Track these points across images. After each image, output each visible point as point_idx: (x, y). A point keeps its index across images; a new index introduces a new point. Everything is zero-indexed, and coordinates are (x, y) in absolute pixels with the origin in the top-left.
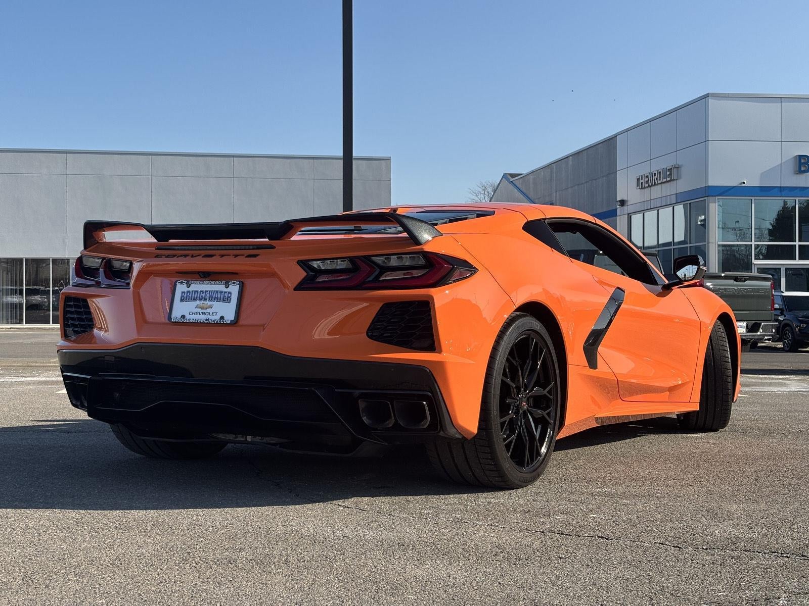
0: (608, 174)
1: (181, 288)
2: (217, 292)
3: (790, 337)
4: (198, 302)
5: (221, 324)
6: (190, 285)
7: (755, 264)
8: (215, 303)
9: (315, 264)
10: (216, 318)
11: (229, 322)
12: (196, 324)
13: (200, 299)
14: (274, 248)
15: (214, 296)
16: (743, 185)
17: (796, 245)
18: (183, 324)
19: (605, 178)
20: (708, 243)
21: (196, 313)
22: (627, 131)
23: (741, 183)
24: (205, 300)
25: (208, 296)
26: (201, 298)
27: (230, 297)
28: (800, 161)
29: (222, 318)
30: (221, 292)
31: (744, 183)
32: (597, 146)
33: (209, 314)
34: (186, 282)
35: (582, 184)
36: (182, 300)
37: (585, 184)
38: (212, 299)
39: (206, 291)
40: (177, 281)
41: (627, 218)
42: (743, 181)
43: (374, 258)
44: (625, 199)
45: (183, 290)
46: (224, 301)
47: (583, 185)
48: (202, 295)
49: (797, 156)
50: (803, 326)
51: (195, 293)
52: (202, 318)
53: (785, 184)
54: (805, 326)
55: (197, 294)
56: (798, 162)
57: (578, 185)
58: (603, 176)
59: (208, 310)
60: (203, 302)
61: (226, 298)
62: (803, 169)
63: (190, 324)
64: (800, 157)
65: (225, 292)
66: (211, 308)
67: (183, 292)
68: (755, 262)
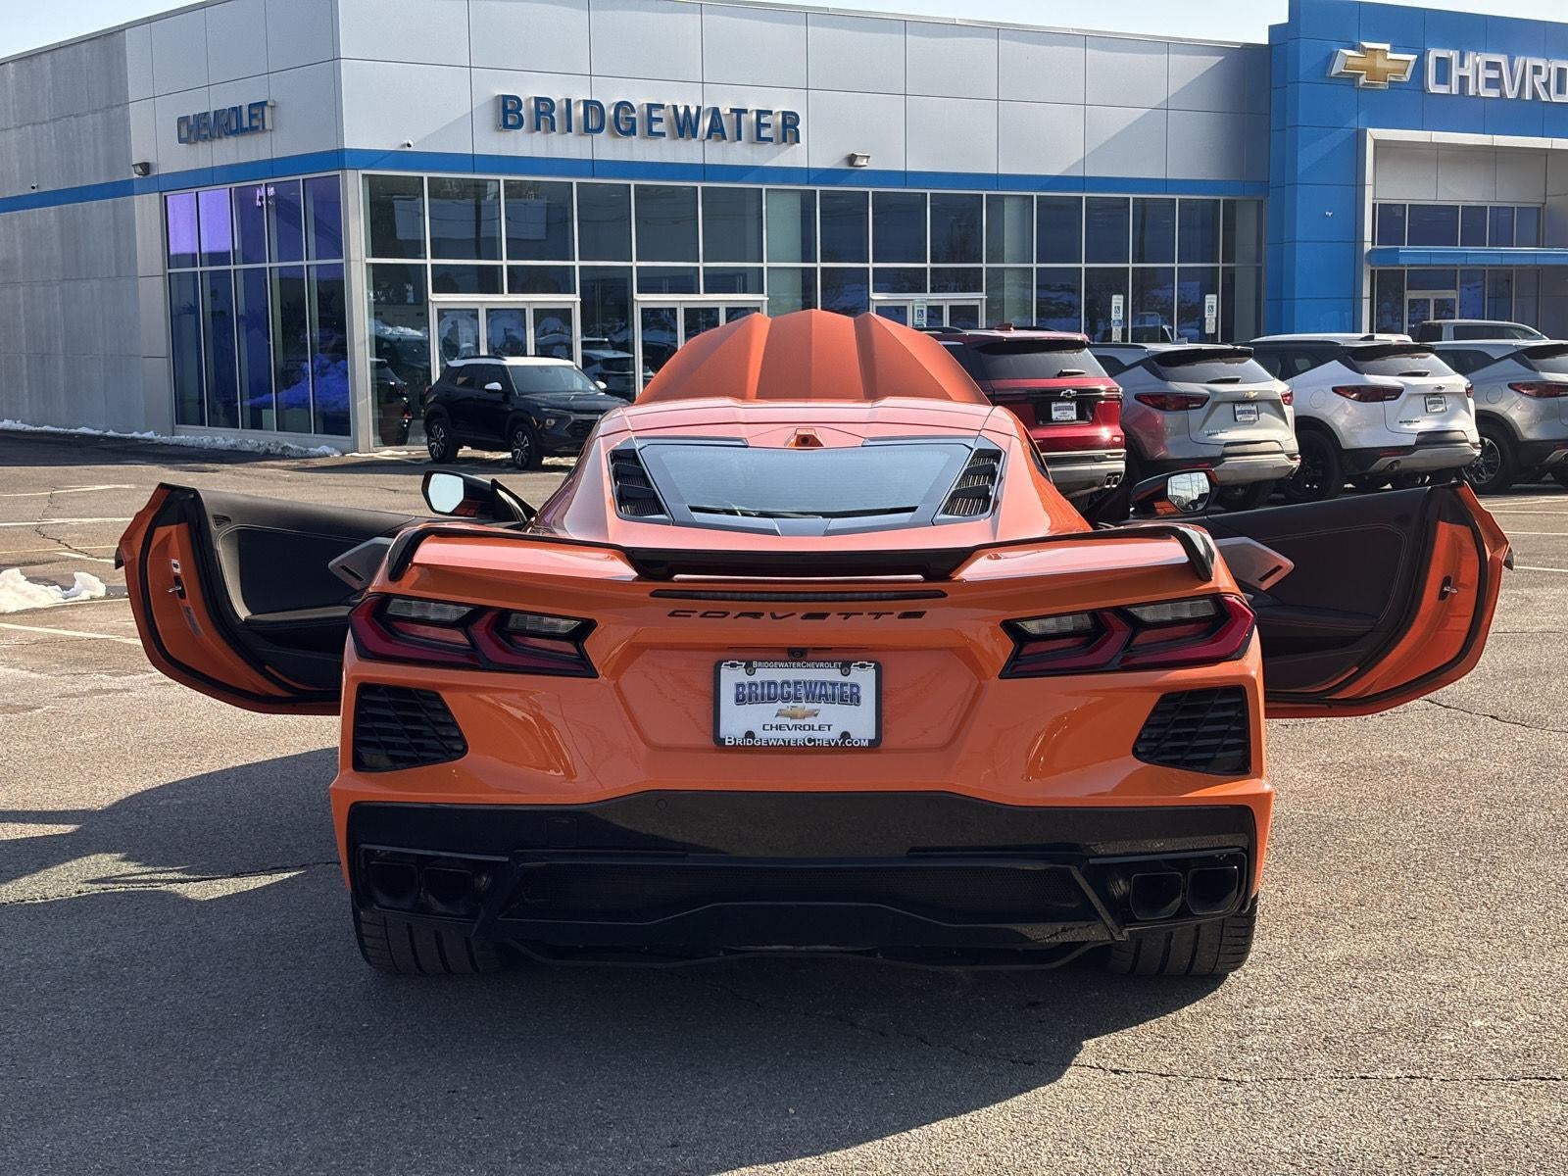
0: (107, 107)
1: (731, 678)
2: (823, 684)
3: (526, 443)
4: (780, 705)
5: (844, 746)
6: (755, 669)
7: (433, 302)
8: (822, 706)
9: (1032, 627)
10: (833, 735)
11: (866, 743)
12: (787, 749)
13: (785, 699)
14: (945, 595)
15: (817, 692)
16: (407, 149)
17: (502, 266)
18: (750, 748)
19: (99, 115)
20: (349, 261)
21: (779, 727)
22: (149, 20)
23: (403, 146)
24: (798, 699)
25: (803, 691)
26: (786, 695)
27: (856, 694)
28: (505, 106)
29: (845, 735)
30: (834, 684)
31: (409, 145)
32: (77, 46)
33: (811, 728)
34: (744, 664)
35: (45, 122)
36: (740, 700)
37: (52, 124)
38: (811, 697)
39: (797, 683)
40: (721, 663)
41: (158, 201)
42: (406, 142)
43: (1135, 611)
44: (150, 160)
45: (739, 681)
46: (843, 701)
47: (45, 126)
48: (786, 689)
49: (498, 96)
50: (550, 422)
51: (769, 687)
52: (799, 736)
53: (481, 149)
54: (553, 422)
55: (776, 688)
56: (501, 110)
57: (34, 124)
58: (95, 111)
59: (808, 721)
60: (791, 704)
61: (847, 696)
62: (510, 122)
63: (769, 749)
64: (505, 98)
65: (843, 685)
66: (816, 715)
67: (738, 685)
68: (433, 297)
